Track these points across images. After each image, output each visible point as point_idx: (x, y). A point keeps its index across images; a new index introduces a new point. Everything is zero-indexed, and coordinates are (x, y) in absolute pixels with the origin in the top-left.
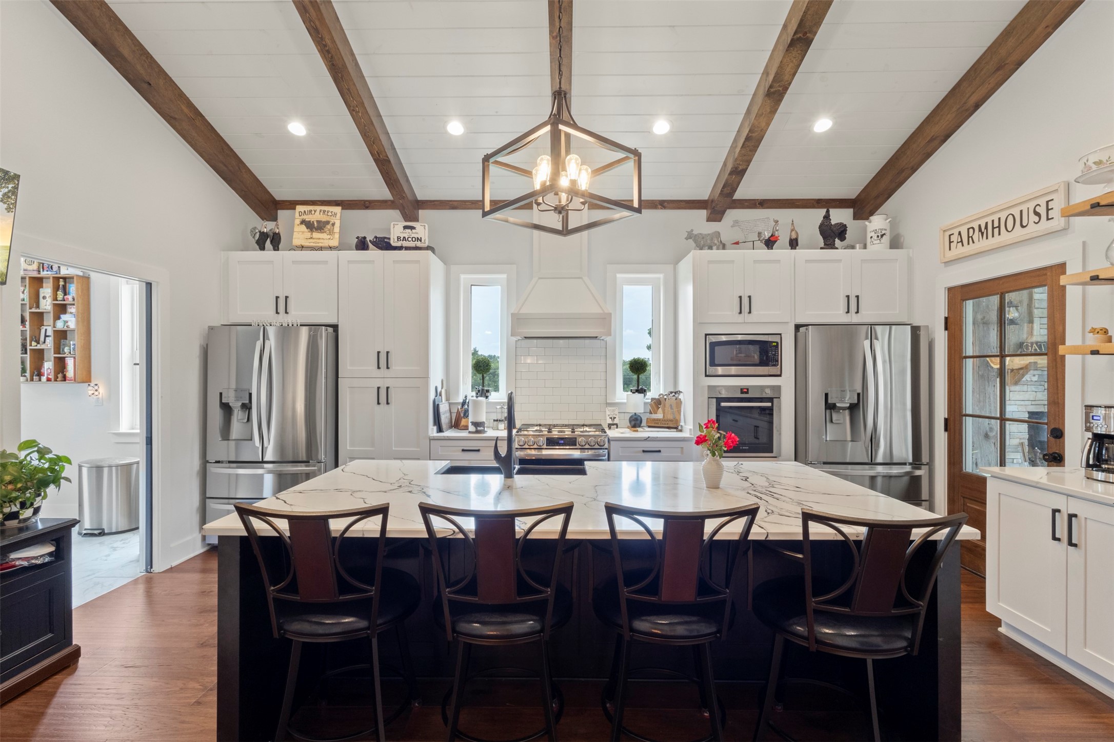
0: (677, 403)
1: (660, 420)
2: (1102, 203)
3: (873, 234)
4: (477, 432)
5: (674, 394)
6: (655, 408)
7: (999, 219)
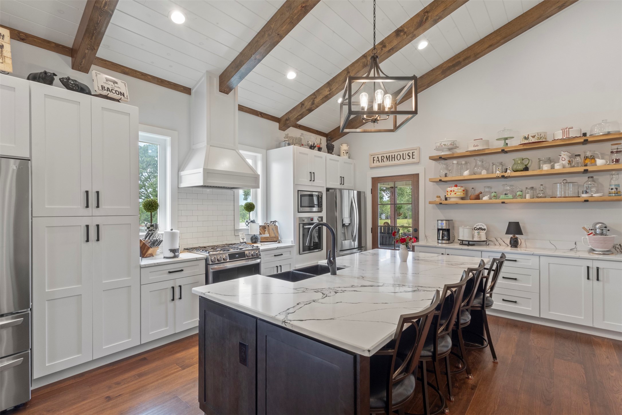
0: (275, 227)
1: (268, 238)
2: (442, 157)
3: (344, 151)
4: (175, 257)
5: (273, 222)
6: (263, 231)
7: (395, 155)
